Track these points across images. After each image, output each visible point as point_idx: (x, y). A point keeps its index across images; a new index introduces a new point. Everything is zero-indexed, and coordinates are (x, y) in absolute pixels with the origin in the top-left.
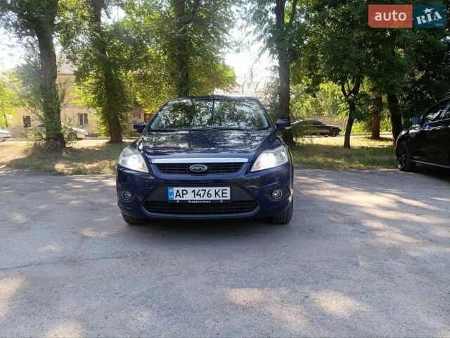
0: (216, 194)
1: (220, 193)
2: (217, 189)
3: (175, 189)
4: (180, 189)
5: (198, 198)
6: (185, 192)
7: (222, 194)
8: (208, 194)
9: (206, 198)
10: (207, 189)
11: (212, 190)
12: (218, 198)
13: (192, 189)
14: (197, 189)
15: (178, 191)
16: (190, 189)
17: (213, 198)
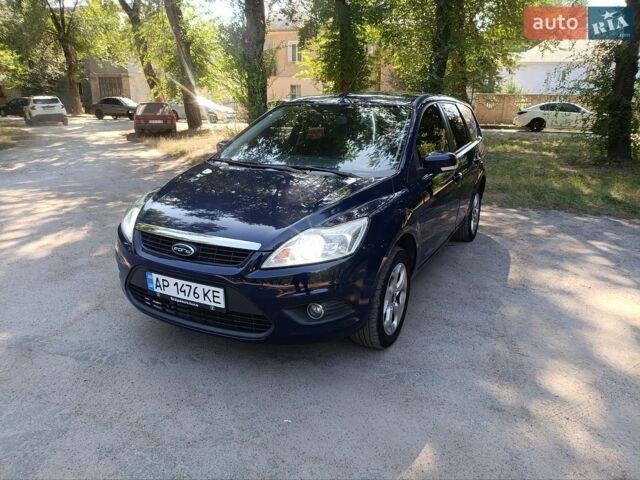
0: (205, 295)
1: (210, 295)
2: (207, 288)
3: (155, 276)
4: (161, 277)
5: (181, 295)
6: (166, 284)
7: (214, 297)
8: (195, 293)
9: (191, 298)
10: (194, 285)
11: (201, 288)
12: (207, 302)
13: (175, 280)
14: (181, 282)
15: (157, 280)
16: (172, 281)
17: (201, 300)
